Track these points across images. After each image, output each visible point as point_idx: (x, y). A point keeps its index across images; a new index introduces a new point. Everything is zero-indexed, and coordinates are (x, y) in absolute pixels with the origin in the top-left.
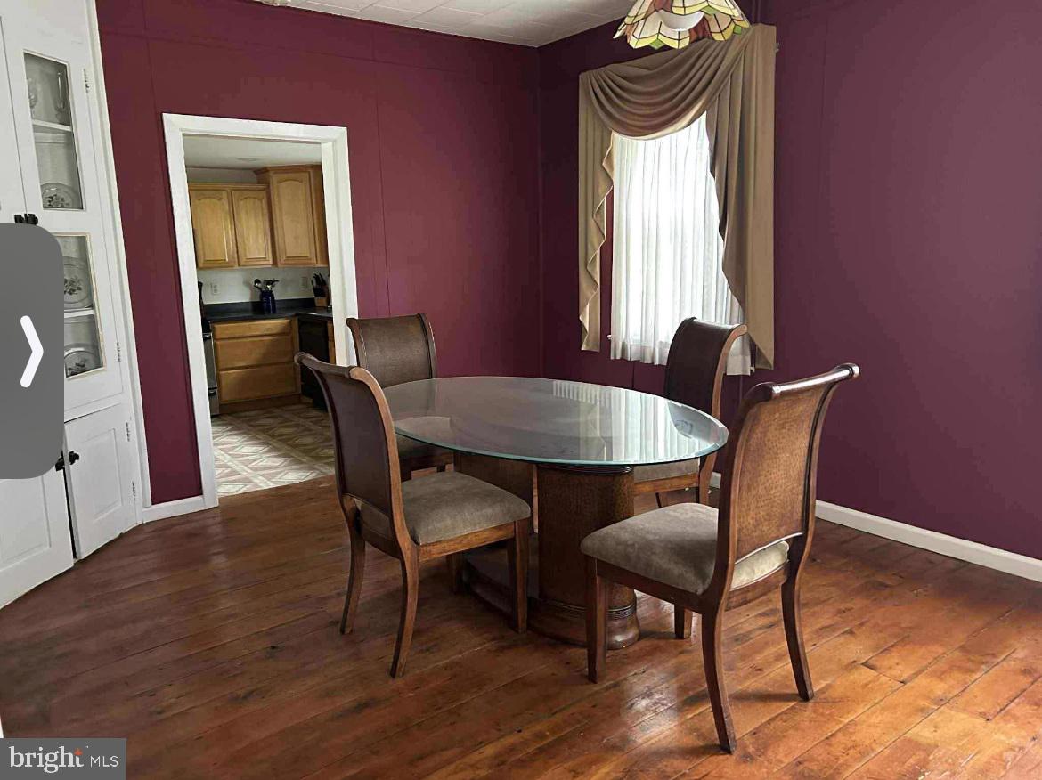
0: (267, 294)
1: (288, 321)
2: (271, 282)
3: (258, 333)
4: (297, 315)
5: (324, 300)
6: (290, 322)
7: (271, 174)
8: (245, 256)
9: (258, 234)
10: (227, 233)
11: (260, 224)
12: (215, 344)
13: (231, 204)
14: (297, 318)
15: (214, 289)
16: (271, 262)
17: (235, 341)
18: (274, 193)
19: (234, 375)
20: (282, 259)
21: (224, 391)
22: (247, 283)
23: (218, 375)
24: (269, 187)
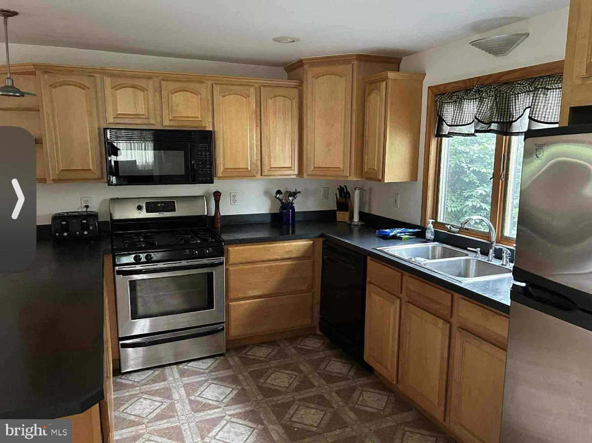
0: (287, 207)
1: (312, 242)
2: (294, 194)
3: (276, 257)
4: (322, 236)
5: (347, 214)
6: (313, 243)
7: (306, 67)
8: (270, 164)
9: (285, 138)
10: (251, 138)
11: (289, 128)
12: (227, 270)
13: (259, 104)
14: (321, 240)
15: (234, 199)
16: (296, 172)
17: (250, 266)
18: (307, 90)
19: (246, 306)
20: (309, 169)
21: (233, 324)
22: (267, 193)
23: (228, 307)
24: (302, 82)
